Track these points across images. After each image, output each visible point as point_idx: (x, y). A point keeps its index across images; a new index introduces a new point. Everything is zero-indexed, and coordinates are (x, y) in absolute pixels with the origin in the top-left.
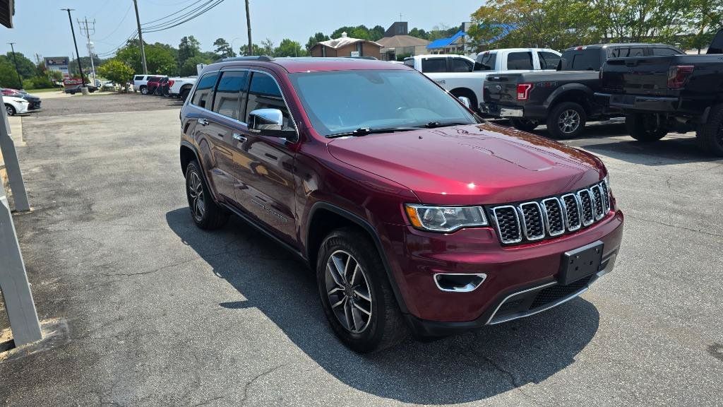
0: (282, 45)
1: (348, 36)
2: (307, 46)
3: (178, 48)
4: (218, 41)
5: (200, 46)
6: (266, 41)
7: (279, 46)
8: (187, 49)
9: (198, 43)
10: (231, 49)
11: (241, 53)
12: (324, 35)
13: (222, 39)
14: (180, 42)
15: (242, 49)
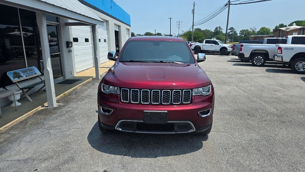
0: (261, 29)
1: (296, 25)
2: (273, 30)
3: (213, 31)
4: (230, 28)
5: (222, 30)
6: (253, 28)
7: (259, 30)
8: (217, 31)
9: (222, 29)
10: (236, 32)
11: (240, 34)
12: (284, 25)
13: (232, 27)
14: (215, 29)
15: (241, 31)
